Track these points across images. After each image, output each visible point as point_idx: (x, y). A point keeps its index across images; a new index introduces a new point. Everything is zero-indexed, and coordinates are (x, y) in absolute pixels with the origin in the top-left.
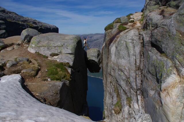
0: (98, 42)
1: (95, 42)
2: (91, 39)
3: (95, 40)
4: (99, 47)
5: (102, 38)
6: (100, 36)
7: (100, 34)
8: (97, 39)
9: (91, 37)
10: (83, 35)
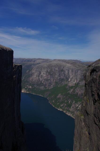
0: (40, 65)
1: (38, 65)
2: (34, 62)
3: (37, 64)
4: (41, 69)
5: (43, 62)
6: (42, 60)
7: (42, 59)
8: (40, 63)
9: (34, 61)
10: (27, 59)
